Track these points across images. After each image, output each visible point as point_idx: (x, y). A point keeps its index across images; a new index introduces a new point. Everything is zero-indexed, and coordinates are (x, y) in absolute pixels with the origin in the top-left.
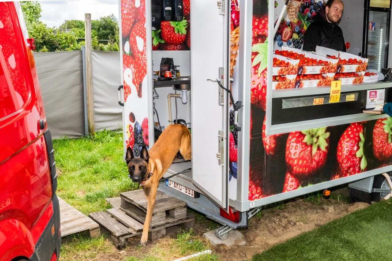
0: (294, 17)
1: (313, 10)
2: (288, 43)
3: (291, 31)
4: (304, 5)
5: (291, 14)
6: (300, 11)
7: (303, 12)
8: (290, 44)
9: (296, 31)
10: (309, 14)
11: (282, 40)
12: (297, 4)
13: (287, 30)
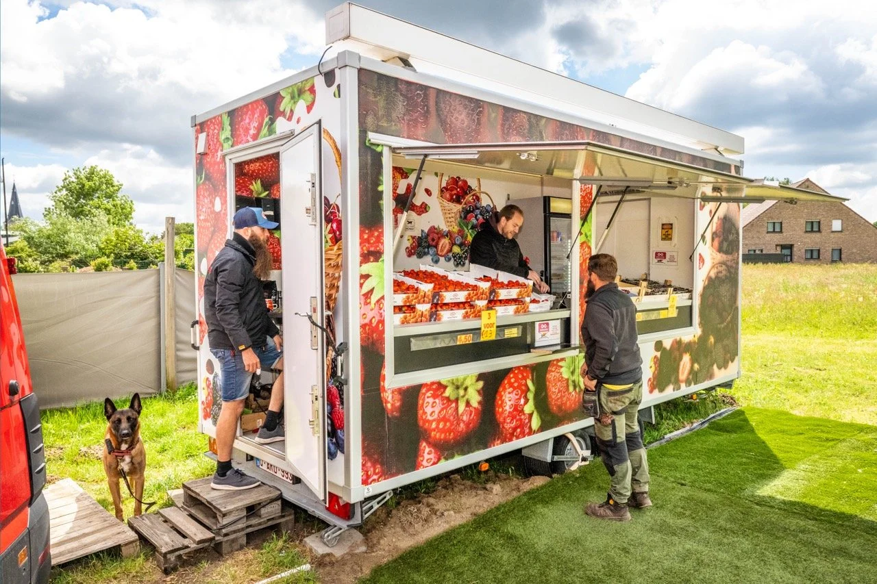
0: (454, 224)
1: (479, 216)
2: (447, 259)
3: (449, 243)
4: (466, 210)
5: (449, 220)
6: (461, 217)
7: (465, 218)
8: (450, 259)
9: (457, 242)
10: (474, 221)
11: (437, 254)
12: (457, 208)
13: (445, 242)
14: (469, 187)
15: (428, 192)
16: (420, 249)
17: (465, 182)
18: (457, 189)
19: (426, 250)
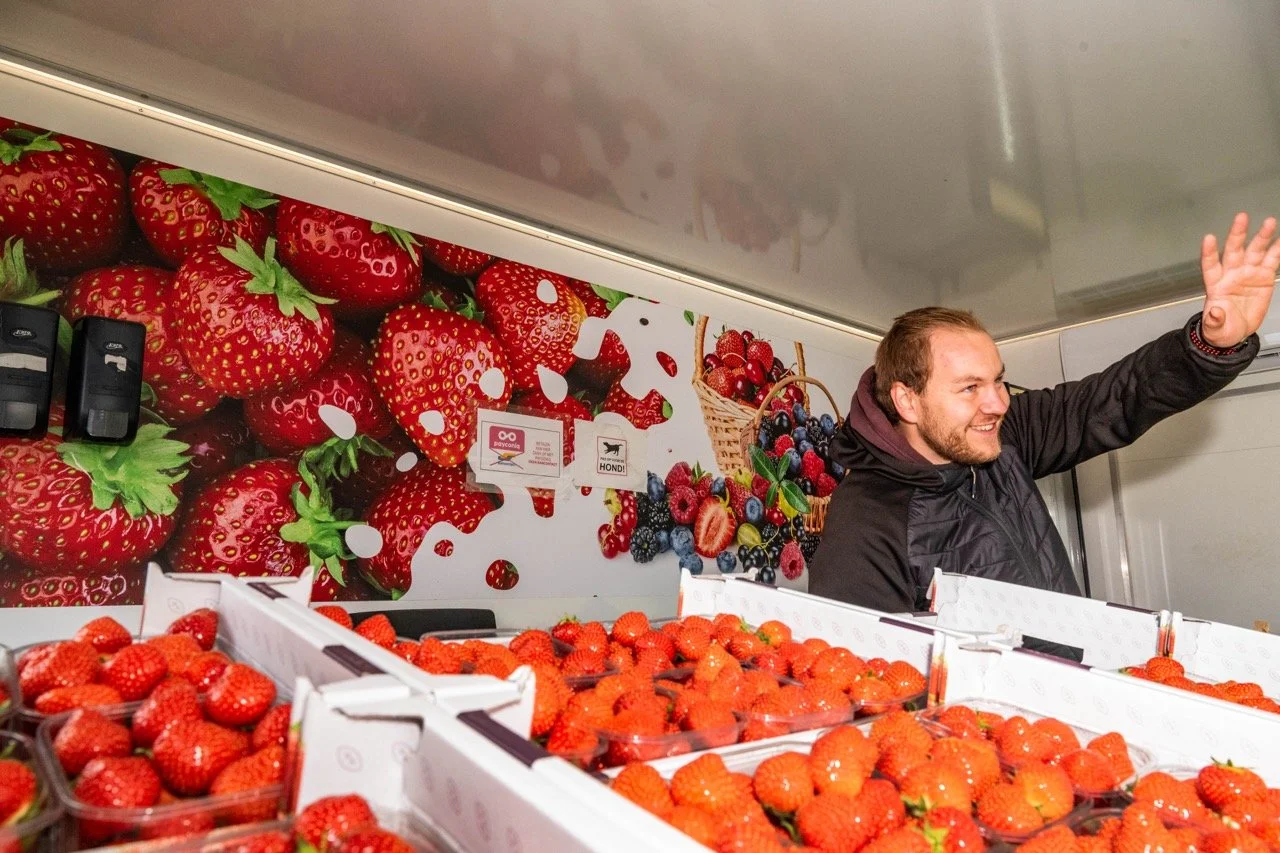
0: (741, 462)
1: (805, 443)
2: (724, 564)
3: (730, 516)
4: (772, 424)
5: (729, 449)
6: (758, 443)
7: (770, 446)
8: (731, 566)
9: (750, 515)
10: (792, 455)
11: (698, 550)
12: (747, 416)
13: (716, 512)
14: (777, 361)
15: (664, 360)
16: (644, 532)
17: (766, 348)
18: (745, 365)
19: (663, 536)
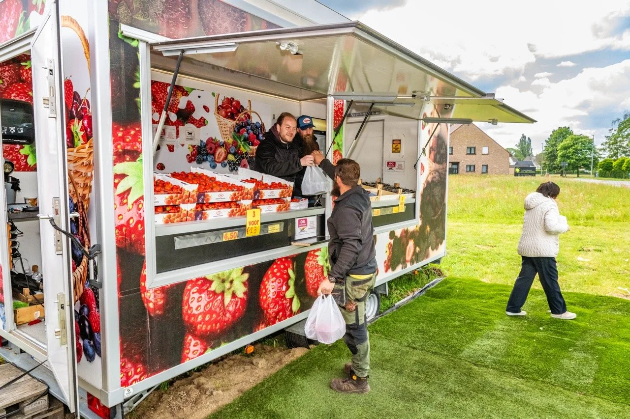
0: (229, 136)
1: (250, 131)
2: (223, 165)
3: (225, 152)
4: (239, 126)
5: (225, 133)
6: (235, 131)
7: (238, 132)
8: (225, 165)
9: (231, 151)
10: (246, 134)
11: (215, 161)
12: (231, 123)
13: (221, 151)
14: (242, 106)
15: (206, 108)
16: (200, 156)
17: (238, 102)
18: (231, 108)
19: (205, 157)
